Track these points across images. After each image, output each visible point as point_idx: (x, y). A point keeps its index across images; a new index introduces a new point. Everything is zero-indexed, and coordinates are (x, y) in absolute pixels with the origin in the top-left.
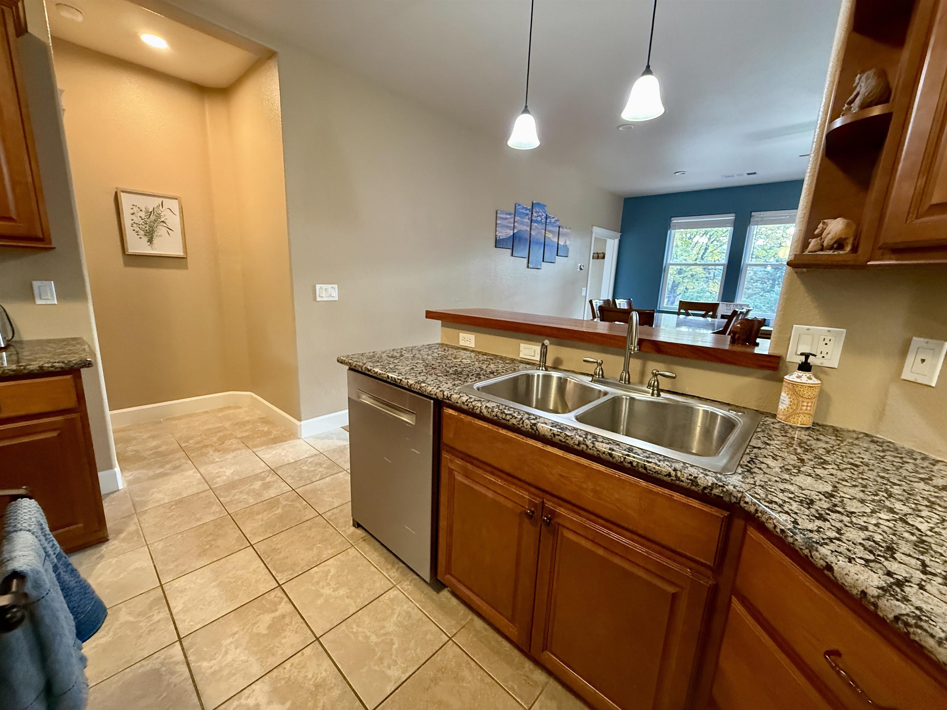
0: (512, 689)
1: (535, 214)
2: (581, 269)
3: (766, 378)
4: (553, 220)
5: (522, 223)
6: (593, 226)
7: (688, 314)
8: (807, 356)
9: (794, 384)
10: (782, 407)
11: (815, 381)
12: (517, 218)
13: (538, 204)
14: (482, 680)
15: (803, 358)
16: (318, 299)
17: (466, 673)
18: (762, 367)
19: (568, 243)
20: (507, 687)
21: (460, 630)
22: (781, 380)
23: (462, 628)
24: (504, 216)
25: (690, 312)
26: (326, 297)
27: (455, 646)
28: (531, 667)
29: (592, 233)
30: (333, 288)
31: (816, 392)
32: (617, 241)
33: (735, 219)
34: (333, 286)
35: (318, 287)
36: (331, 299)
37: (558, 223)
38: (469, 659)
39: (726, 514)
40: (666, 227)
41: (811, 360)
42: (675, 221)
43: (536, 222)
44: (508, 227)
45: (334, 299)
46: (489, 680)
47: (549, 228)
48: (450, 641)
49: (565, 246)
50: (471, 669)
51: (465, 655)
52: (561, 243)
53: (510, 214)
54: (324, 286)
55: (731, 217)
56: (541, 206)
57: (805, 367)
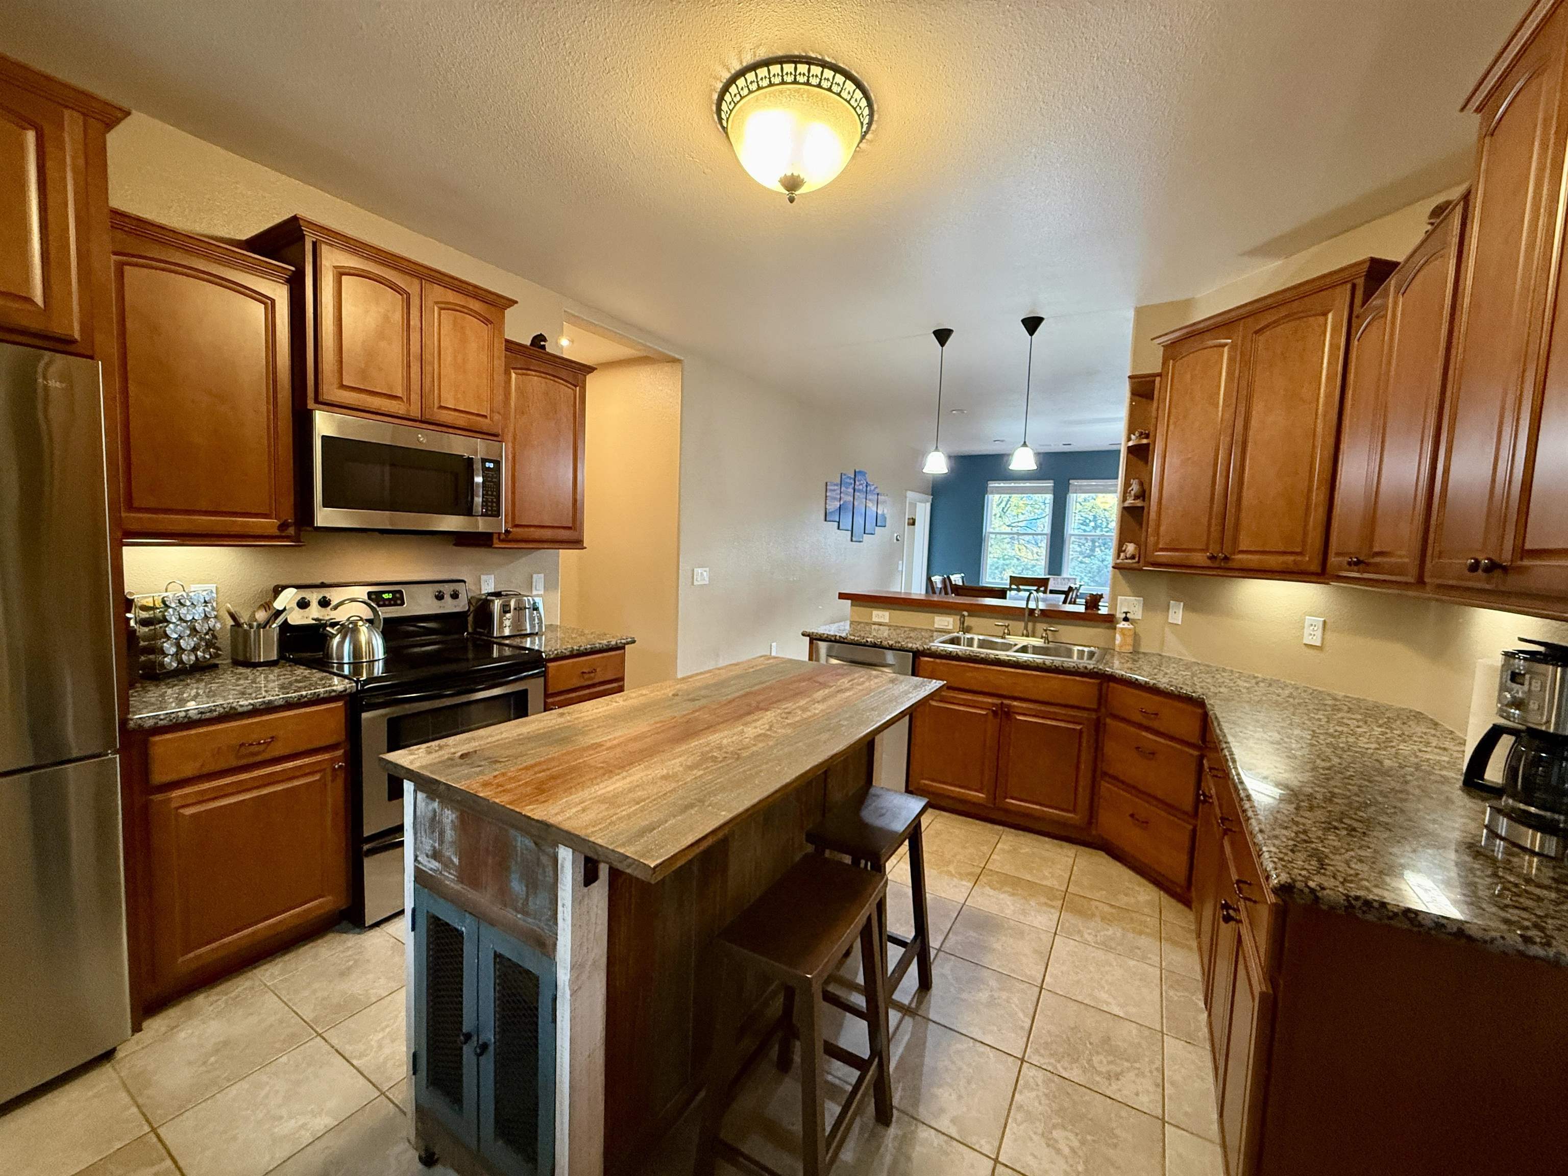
1: (857, 483)
2: (897, 540)
3: (1108, 628)
4: (873, 488)
5: (847, 494)
6: (906, 490)
7: (1019, 590)
8: (1126, 613)
9: (1122, 629)
10: (1117, 642)
11: (1131, 626)
12: (843, 489)
13: (860, 472)
15: (1124, 615)
16: (695, 583)
18: (1106, 621)
19: (886, 511)
22: (1115, 628)
24: (833, 488)
25: (1021, 587)
26: (701, 581)
29: (906, 497)
30: (706, 571)
31: (1132, 633)
32: (928, 505)
33: (1054, 487)
34: (706, 569)
35: (696, 571)
36: (703, 583)
37: (877, 491)
39: (1098, 681)
40: (982, 492)
41: (1128, 615)
42: (992, 484)
43: (859, 491)
44: (835, 499)
45: (706, 583)
47: (869, 497)
49: (883, 515)
52: (880, 512)
53: (837, 485)
54: (700, 570)
55: (1050, 484)
56: (862, 473)
57: (1126, 619)
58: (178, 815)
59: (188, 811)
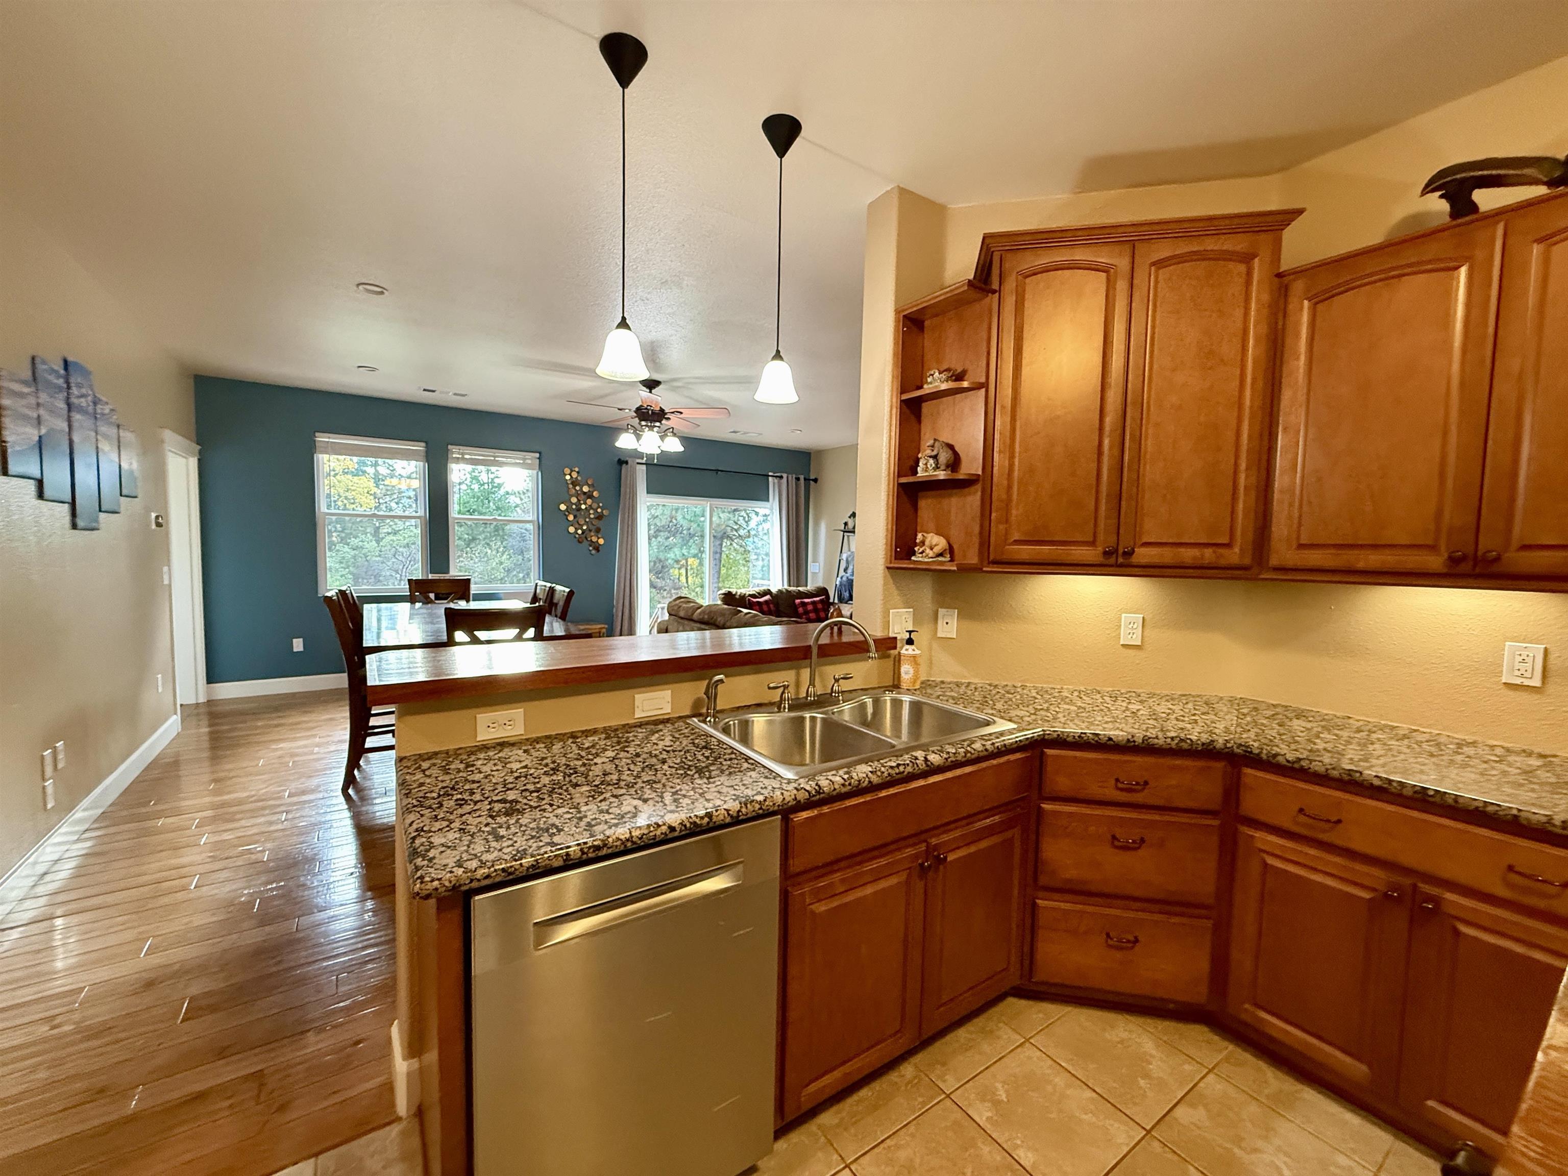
0: (924, 1104)
1: (73, 390)
2: (158, 524)
4: (107, 410)
5: (52, 411)
6: (162, 427)
8: (910, 632)
12: (42, 397)
13: (76, 363)
14: (913, 1136)
17: (902, 1155)
19: (134, 465)
20: (920, 1109)
21: (835, 1149)
23: (832, 1145)
24: (17, 387)
27: (861, 1160)
28: (896, 1074)
29: (163, 443)
32: (195, 462)
37: (115, 418)
38: (882, 1146)
42: (325, 438)
44: (27, 419)
46: (912, 1128)
47: (101, 428)
48: (853, 1167)
49: (131, 472)
50: (898, 1147)
51: (876, 1150)
52: (124, 465)
53: (26, 383)
56: (83, 370)
57: (910, 641)
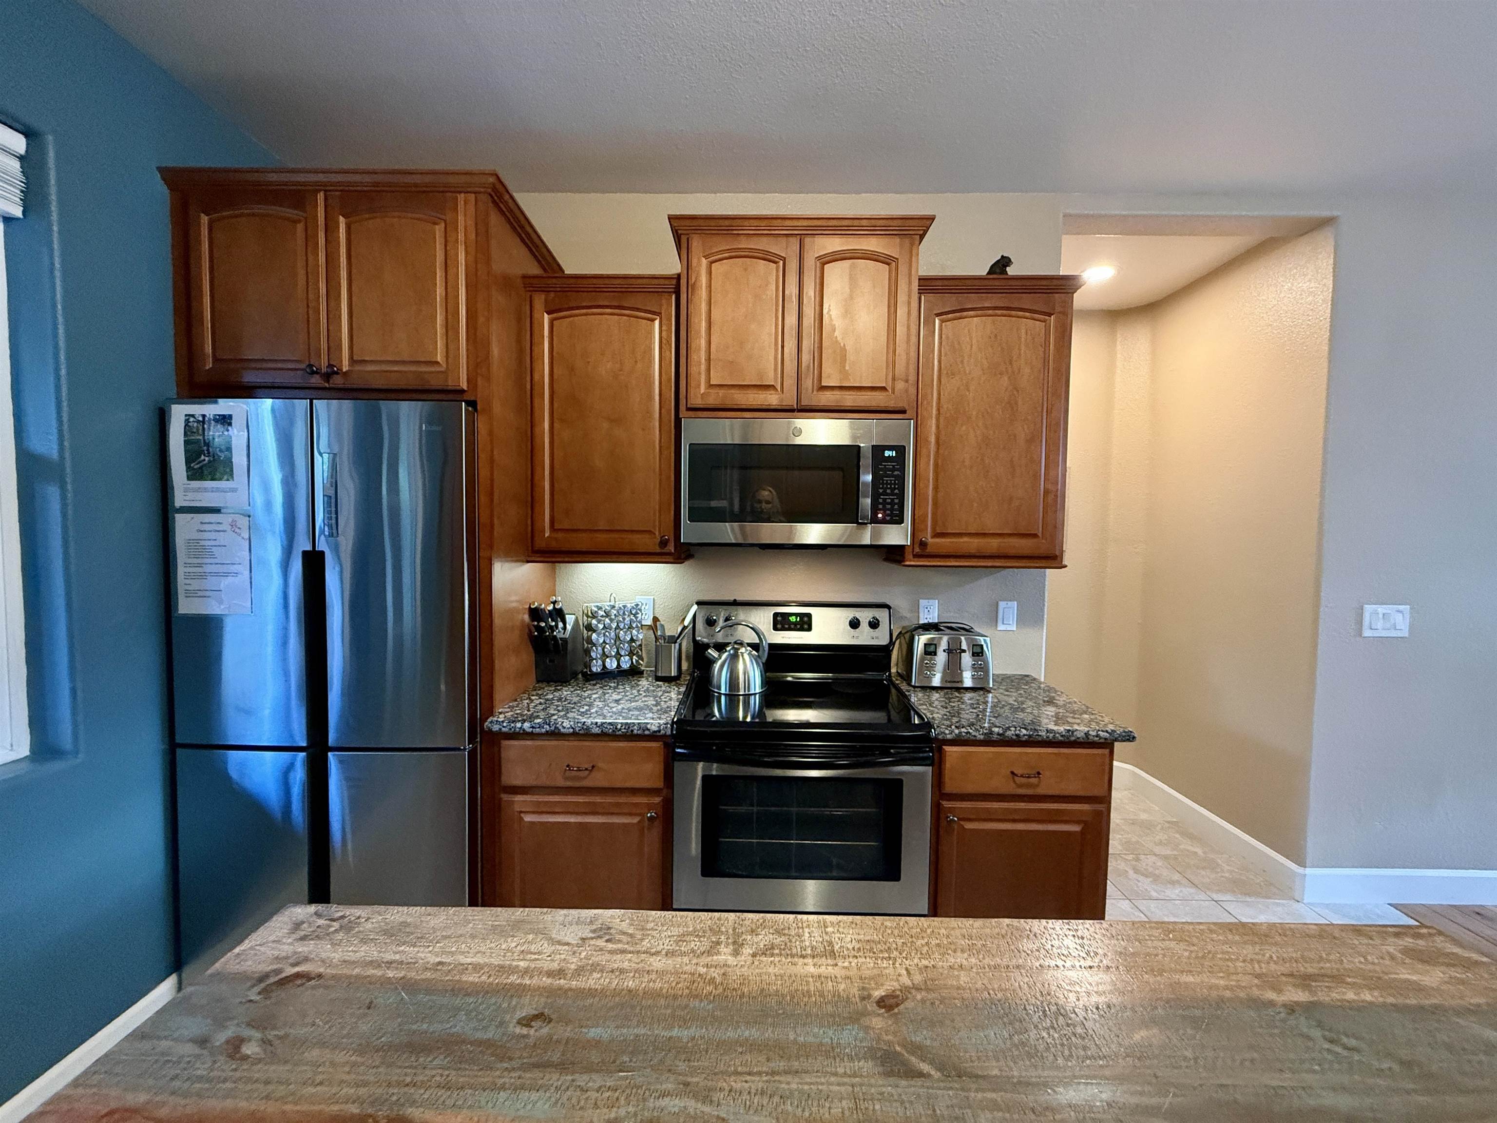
16: (1367, 633)
26: (1384, 629)
30: (1399, 611)
34: (1401, 607)
35: (1368, 608)
36: (1393, 634)
45: (1400, 634)
54: (1381, 609)
58: (521, 819)
59: (528, 818)
